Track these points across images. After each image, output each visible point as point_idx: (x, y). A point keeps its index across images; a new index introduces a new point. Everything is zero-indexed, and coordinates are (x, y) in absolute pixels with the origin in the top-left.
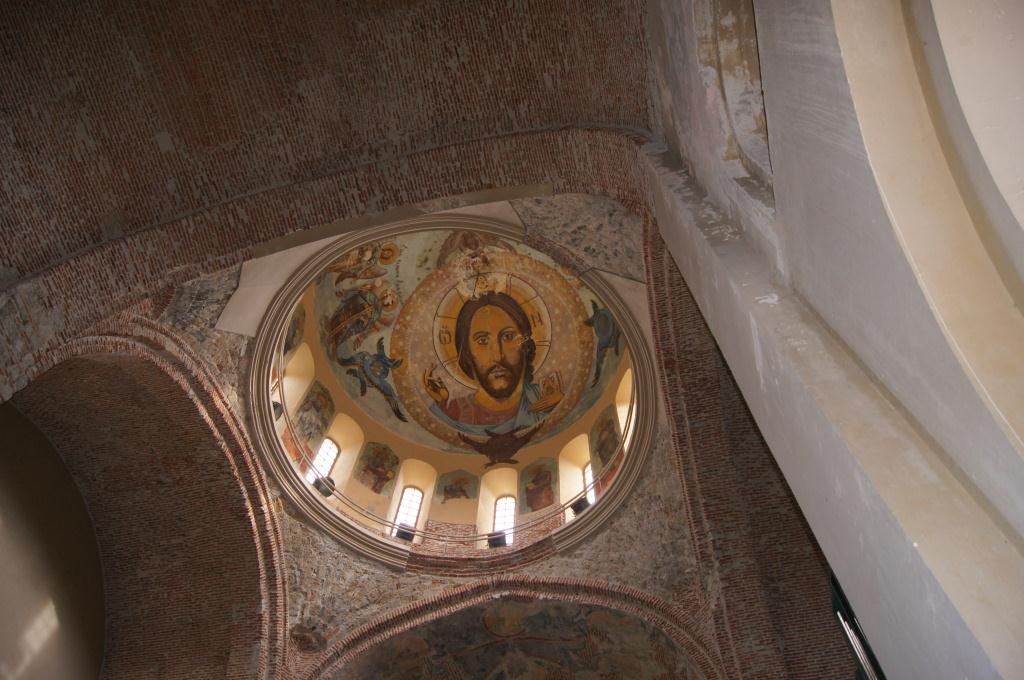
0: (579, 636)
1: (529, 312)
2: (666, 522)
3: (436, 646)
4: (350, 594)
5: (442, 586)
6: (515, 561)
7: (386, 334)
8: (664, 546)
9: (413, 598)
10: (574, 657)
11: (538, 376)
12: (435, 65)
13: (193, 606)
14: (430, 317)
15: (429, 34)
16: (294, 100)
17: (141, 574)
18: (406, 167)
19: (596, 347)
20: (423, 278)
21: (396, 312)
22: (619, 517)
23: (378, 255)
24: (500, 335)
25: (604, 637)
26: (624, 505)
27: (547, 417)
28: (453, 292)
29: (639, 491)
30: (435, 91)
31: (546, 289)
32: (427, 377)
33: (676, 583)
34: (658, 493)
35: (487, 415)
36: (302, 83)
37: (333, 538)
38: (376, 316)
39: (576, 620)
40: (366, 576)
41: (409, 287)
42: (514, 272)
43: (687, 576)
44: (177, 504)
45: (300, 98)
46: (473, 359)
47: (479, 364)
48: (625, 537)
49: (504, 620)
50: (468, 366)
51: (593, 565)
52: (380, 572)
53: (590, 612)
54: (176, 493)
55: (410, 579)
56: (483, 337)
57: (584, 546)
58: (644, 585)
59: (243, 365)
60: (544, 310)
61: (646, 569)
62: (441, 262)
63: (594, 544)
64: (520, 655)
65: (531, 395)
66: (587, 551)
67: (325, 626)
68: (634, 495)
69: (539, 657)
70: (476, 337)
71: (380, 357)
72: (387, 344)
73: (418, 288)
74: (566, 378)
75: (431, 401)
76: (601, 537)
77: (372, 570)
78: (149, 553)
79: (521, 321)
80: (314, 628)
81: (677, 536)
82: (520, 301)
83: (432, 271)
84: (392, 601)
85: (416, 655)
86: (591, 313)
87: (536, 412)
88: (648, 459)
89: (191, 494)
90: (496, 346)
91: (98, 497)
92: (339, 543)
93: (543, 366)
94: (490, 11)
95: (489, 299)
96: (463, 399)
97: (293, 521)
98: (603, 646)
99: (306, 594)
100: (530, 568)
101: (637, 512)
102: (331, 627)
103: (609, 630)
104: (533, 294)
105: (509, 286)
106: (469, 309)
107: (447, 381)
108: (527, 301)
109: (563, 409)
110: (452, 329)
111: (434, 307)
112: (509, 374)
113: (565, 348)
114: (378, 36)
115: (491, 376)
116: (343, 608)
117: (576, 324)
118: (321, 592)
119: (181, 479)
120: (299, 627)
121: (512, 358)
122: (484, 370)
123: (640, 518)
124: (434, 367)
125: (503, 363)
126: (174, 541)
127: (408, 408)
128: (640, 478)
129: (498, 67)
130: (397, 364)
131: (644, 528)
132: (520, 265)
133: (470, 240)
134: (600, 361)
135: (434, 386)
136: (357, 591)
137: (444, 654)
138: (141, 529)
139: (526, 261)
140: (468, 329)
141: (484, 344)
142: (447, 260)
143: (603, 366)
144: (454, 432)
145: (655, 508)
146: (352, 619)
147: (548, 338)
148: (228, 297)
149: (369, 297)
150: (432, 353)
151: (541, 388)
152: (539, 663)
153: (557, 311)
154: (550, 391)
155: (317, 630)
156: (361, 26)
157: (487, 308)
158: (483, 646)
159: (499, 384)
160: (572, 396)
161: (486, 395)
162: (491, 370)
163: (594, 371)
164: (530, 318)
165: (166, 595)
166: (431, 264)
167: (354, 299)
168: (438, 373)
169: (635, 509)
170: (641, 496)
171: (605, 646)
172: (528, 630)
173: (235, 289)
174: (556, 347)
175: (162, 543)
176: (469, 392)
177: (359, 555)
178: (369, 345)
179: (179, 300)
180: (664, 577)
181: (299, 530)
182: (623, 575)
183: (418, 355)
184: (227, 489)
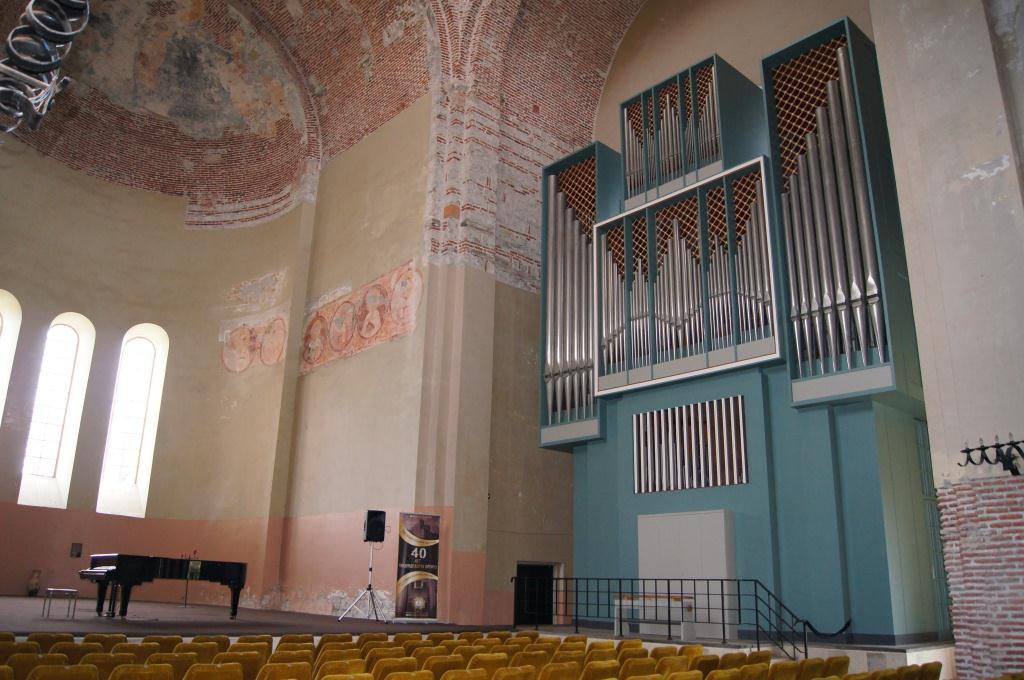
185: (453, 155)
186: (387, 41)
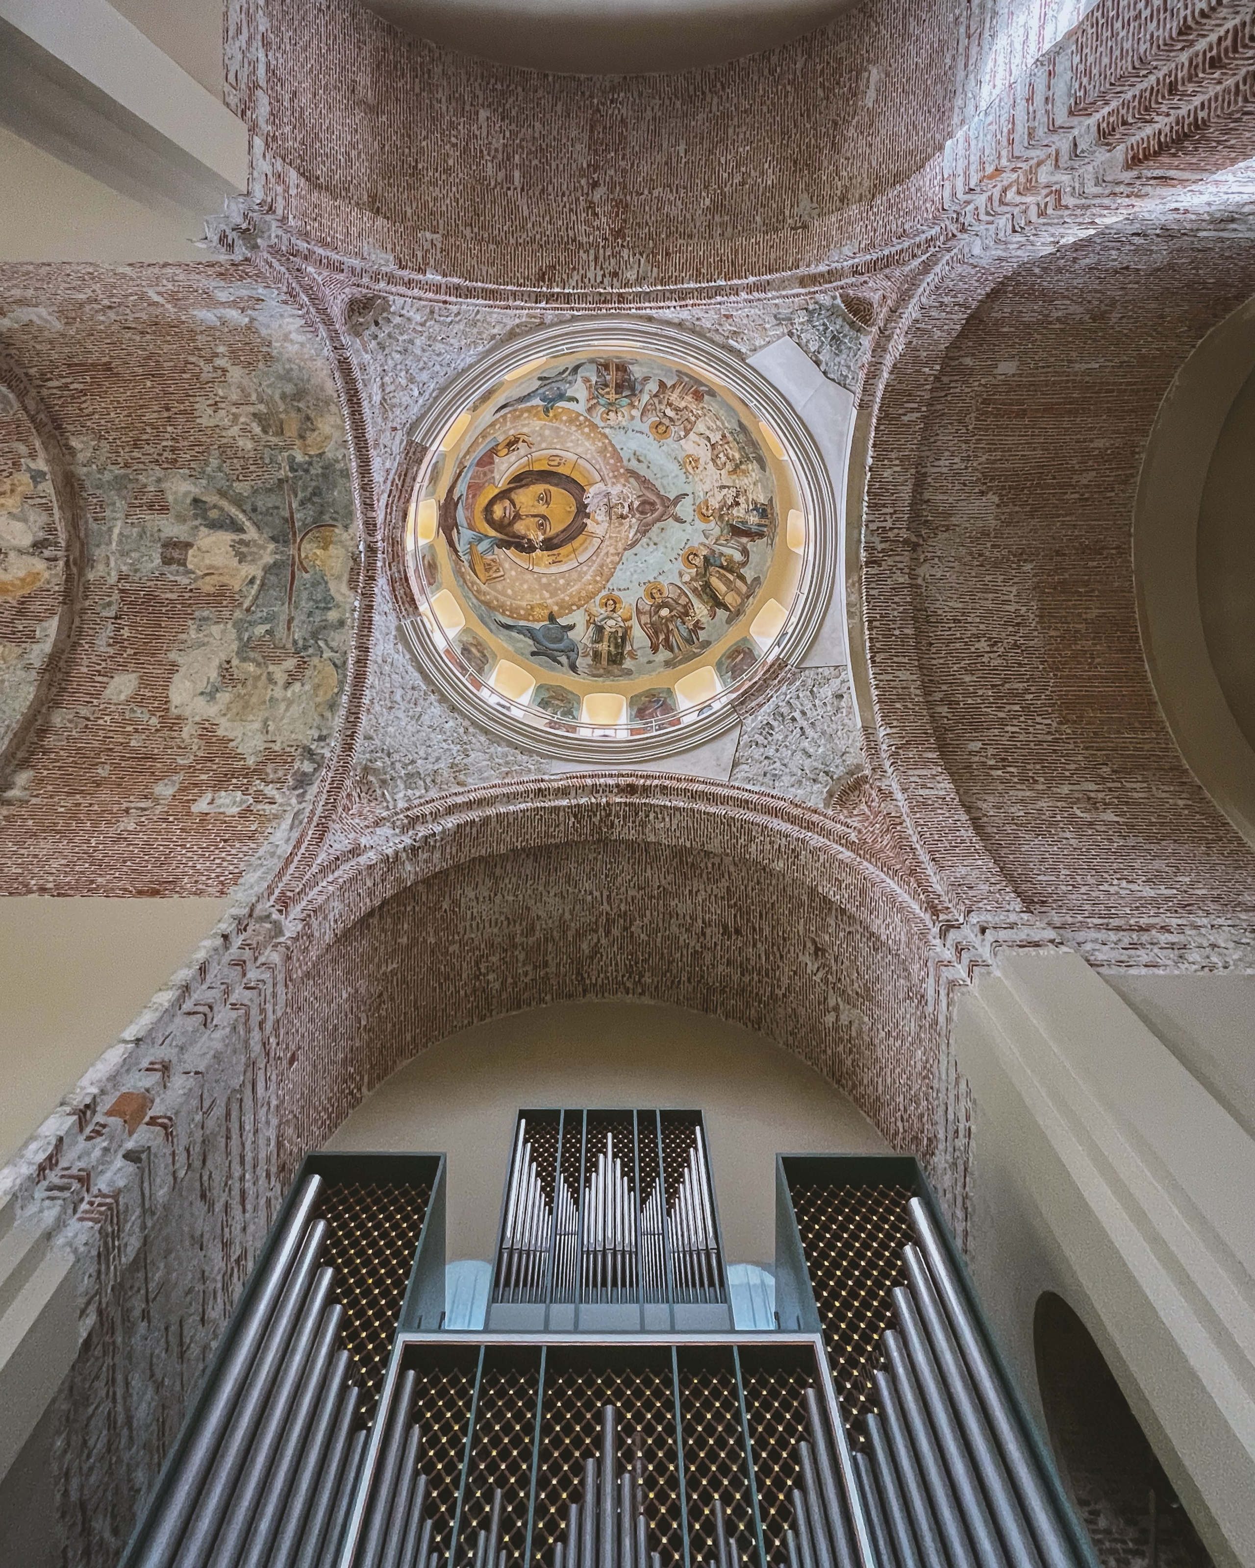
0: (295, 642)
1: (563, 551)
2: (442, 765)
3: (310, 464)
4: (403, 374)
5: (382, 480)
6: (394, 569)
7: (580, 407)
8: (413, 762)
9: (376, 445)
10: (260, 630)
11: (501, 554)
12: (982, 627)
13: (437, 175)
14: (579, 450)
15: (1011, 629)
16: (984, 488)
17: (483, 114)
18: (901, 580)
19: (529, 624)
20: (622, 453)
21: (597, 421)
22: (440, 702)
23: (666, 421)
24: (544, 517)
25: (292, 678)
26: (453, 709)
27: (466, 564)
28: (598, 478)
29: (471, 730)
30: (959, 621)
31: (585, 573)
32: (522, 437)
33: (371, 778)
34: (473, 755)
35: (474, 496)
36: (996, 499)
37: (471, 366)
38: (602, 401)
39: (321, 643)
40: (416, 393)
41: (618, 439)
42: (606, 543)
43: (379, 792)
44: (563, 195)
45: (982, 493)
46: (527, 485)
47: (520, 491)
48: (419, 709)
49: (325, 548)
50: (521, 480)
51: (387, 668)
52: (415, 410)
53: (335, 665)
54: (577, 199)
55: (397, 443)
56: (546, 499)
57: (408, 656)
58: (368, 738)
59: (717, 338)
60: (564, 568)
61: (388, 740)
62: (632, 473)
63: (410, 669)
64: (268, 559)
65: (484, 545)
66: (402, 659)
67: (376, 337)
68: (466, 723)
69: (263, 584)
70: (548, 493)
71: (561, 396)
72: (571, 405)
73: (613, 446)
74: (499, 586)
75: (501, 439)
76: (415, 678)
77: (421, 401)
78: (508, 134)
79: (555, 541)
80: (377, 323)
81: (428, 780)
82: (576, 543)
83: (625, 463)
84: (380, 420)
85: (302, 437)
86: (563, 621)
87: (471, 552)
88: (510, 744)
89: (574, 218)
90: (535, 511)
91: (587, 94)
92: (464, 371)
93: (508, 557)
94: (1031, 697)
95: (582, 510)
96: (492, 472)
97: (508, 328)
98: (279, 673)
99: (423, 325)
100: (386, 587)
101: (447, 726)
102: (373, 344)
103: (307, 687)
104: (581, 560)
105: (592, 535)
106: (575, 488)
107: (513, 457)
108: (574, 551)
109: (473, 583)
110: (560, 470)
111: (588, 457)
112: (506, 521)
113: (525, 586)
114: (1016, 580)
115: (507, 503)
116: (390, 362)
117: (549, 601)
118: (418, 342)
119: (596, 215)
120: (385, 308)
121: (520, 527)
122: (513, 495)
123: (442, 731)
124: (530, 445)
125: (517, 517)
126: (517, 174)
127: (504, 417)
128: (486, 732)
129: (980, 692)
130: (546, 411)
131: (432, 736)
132: (612, 550)
133: (647, 507)
134: (520, 630)
135: (511, 444)
136: (404, 382)
137: (292, 469)
138: (537, 135)
139: (617, 558)
140: (556, 485)
141: (540, 499)
142: (632, 480)
143: (514, 634)
144: (467, 464)
145: (455, 748)
146: (373, 370)
147: (536, 569)
148: (818, 363)
149: (625, 401)
150: (544, 445)
151: (490, 557)
152: (252, 581)
153: (562, 582)
154: (488, 568)
155: (373, 328)
156: (1028, 567)
157: (574, 509)
158: (292, 517)
159: (498, 511)
160: (485, 594)
161: (491, 496)
162: (513, 503)
163: (510, 622)
164: (555, 552)
165: (453, 140)
166: (634, 465)
167: (632, 389)
168: (522, 448)
169: (451, 723)
170: (466, 731)
171: (280, 677)
172: (306, 576)
173: (825, 373)
174: (528, 576)
175: (517, 157)
176: (497, 477)
177: (443, 390)
178: (579, 390)
179: (844, 320)
180: (379, 764)
181: (495, 331)
182: (377, 708)
183: (547, 432)
184: (582, 272)
185: (206, 1009)
186: (201, 806)
